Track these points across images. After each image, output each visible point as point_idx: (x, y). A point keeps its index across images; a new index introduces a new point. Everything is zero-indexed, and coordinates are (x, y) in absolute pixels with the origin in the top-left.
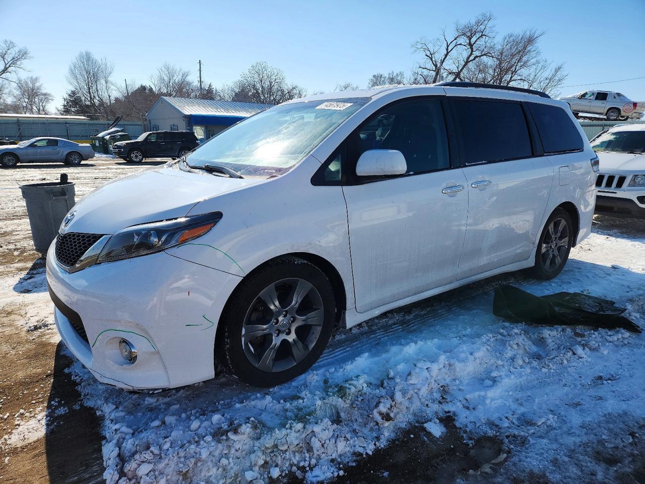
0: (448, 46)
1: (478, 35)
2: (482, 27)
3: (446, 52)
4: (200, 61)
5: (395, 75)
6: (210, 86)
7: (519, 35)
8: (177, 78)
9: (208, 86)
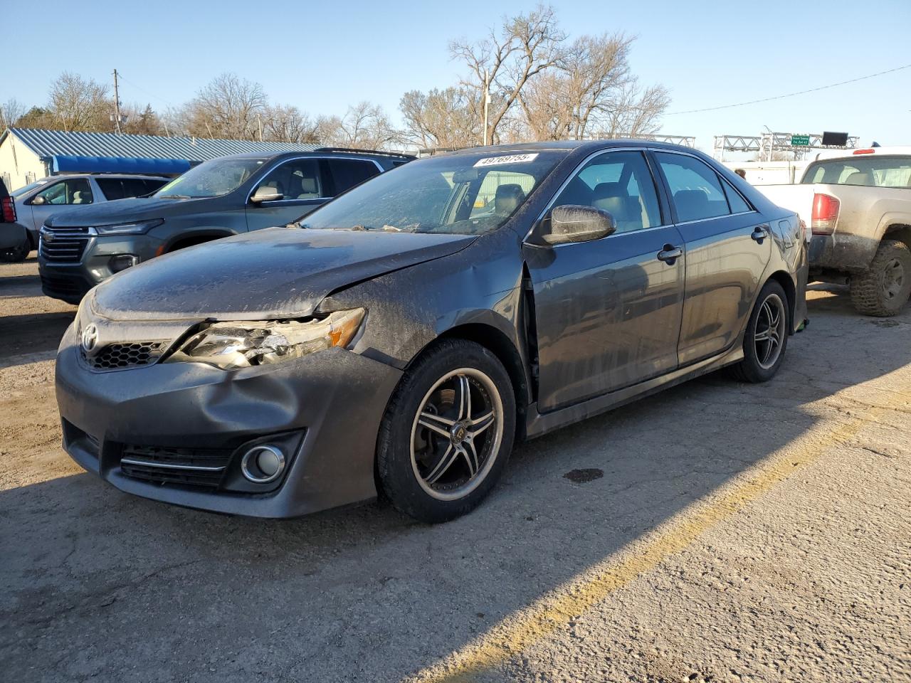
0: (500, 53)
1: (537, 37)
2: (542, 25)
3: (497, 62)
4: (115, 71)
5: (440, 93)
6: (149, 108)
7: (597, 38)
8: (86, 99)
9: (146, 109)
